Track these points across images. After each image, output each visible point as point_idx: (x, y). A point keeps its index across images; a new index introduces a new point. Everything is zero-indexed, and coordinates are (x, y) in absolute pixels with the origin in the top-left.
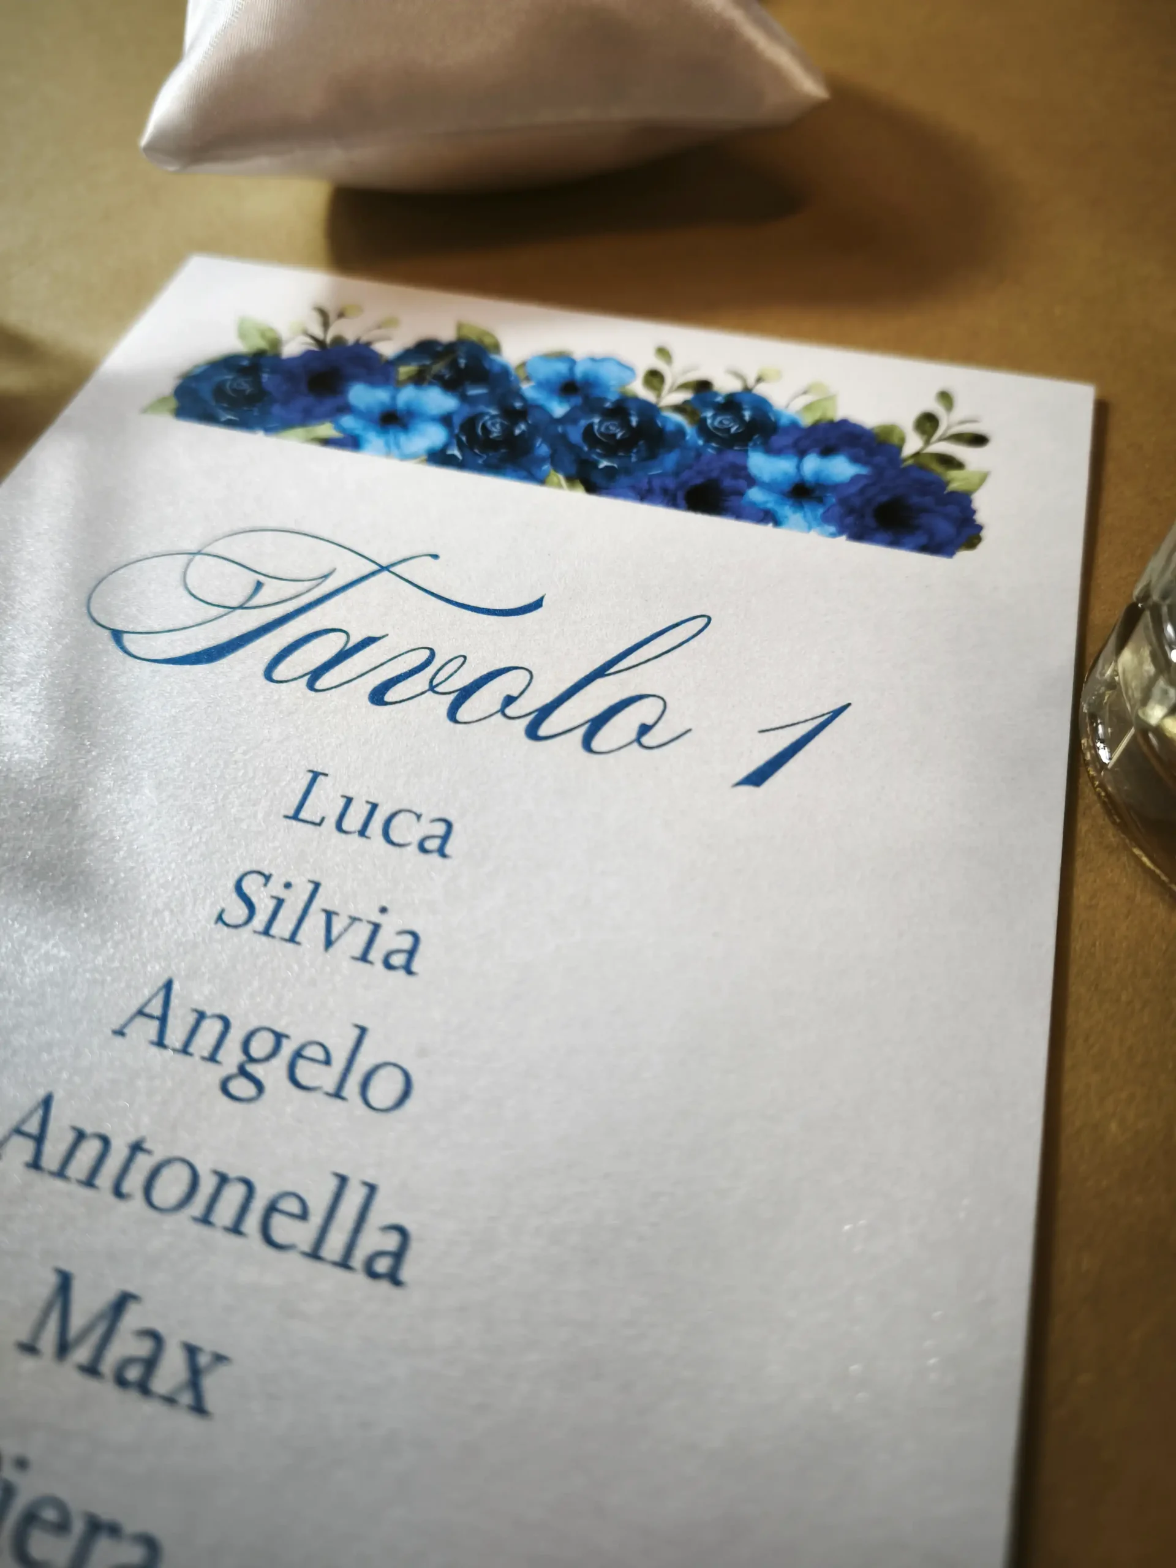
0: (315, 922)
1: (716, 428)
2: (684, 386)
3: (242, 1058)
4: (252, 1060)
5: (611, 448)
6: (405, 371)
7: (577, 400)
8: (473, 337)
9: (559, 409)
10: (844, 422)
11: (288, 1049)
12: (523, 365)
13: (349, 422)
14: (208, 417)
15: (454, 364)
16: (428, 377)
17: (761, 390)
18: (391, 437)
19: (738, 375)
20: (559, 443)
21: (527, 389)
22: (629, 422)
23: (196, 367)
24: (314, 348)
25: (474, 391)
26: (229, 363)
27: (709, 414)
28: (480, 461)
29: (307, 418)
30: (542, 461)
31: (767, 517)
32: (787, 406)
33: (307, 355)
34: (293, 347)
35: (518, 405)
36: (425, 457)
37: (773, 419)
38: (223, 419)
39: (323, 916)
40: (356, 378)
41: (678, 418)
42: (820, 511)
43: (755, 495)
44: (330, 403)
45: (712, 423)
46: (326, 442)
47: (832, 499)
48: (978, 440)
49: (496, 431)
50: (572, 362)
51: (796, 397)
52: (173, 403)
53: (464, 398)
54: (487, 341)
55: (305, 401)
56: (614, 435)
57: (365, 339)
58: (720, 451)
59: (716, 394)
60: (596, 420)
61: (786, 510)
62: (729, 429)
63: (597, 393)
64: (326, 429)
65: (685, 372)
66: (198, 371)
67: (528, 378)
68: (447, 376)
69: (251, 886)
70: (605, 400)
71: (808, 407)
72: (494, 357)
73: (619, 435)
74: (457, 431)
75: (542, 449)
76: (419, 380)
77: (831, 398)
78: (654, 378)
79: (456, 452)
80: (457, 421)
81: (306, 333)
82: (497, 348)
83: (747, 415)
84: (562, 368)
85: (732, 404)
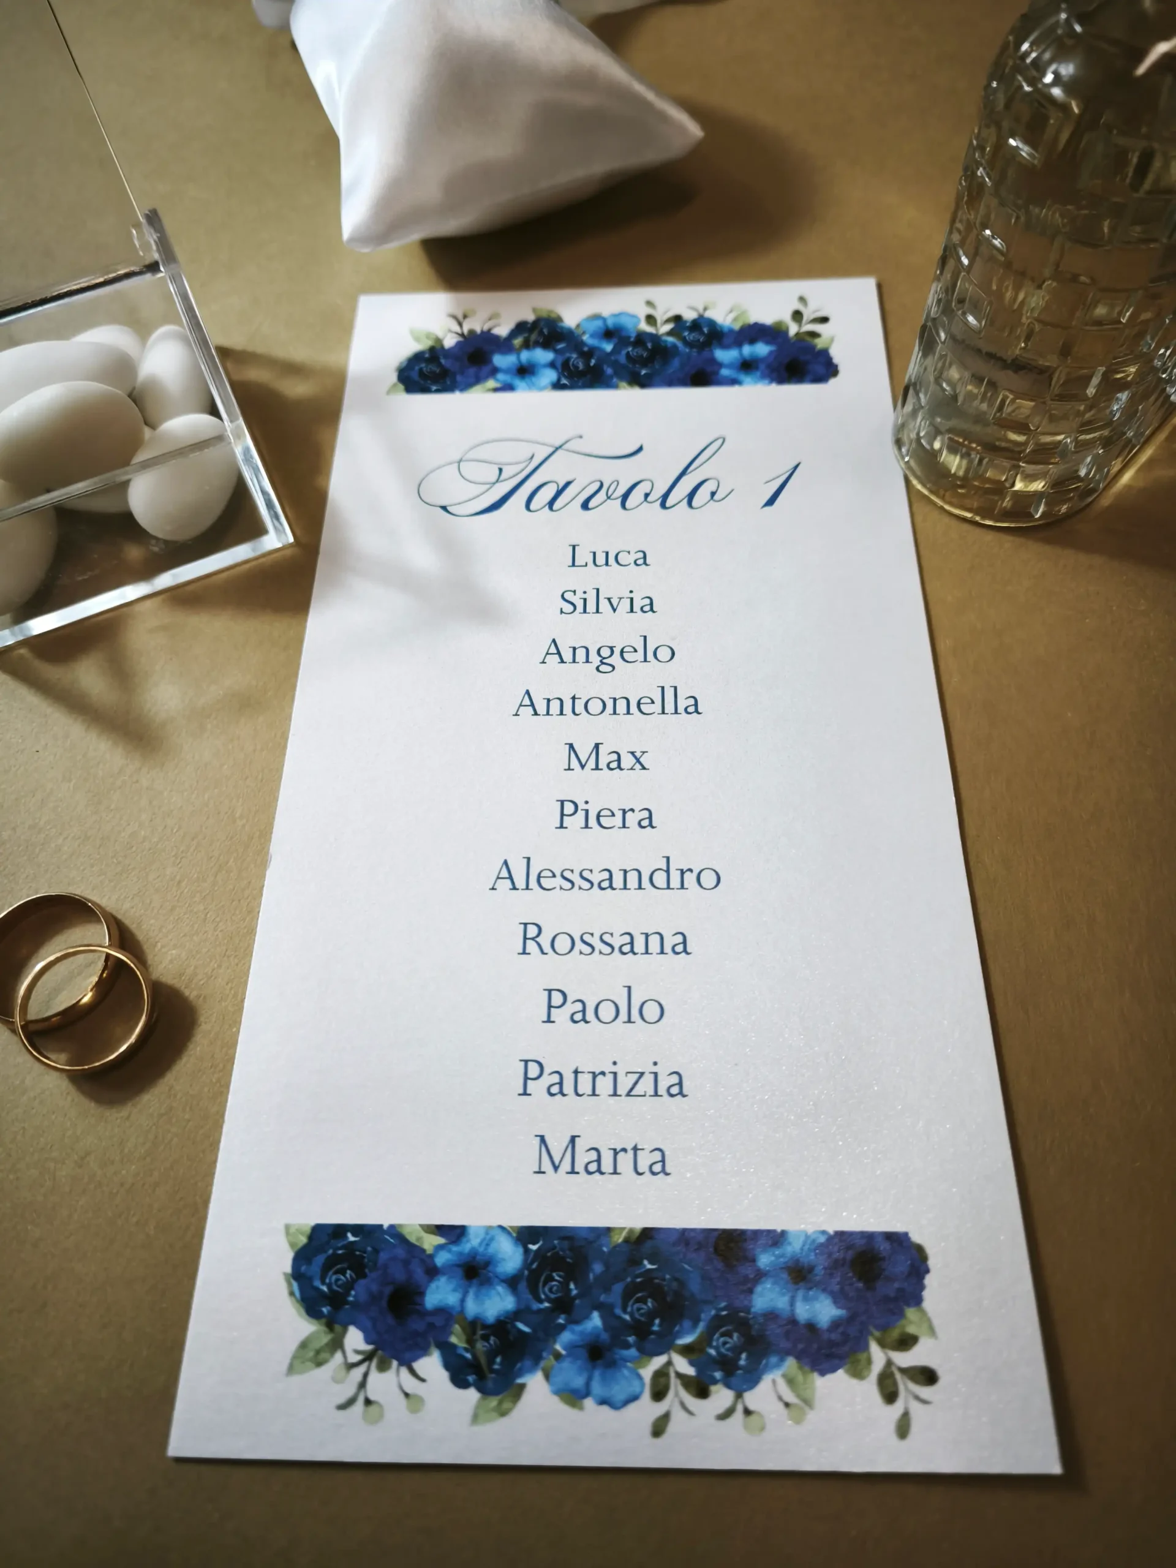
0: (604, 605)
1: (692, 341)
2: (668, 321)
3: (600, 659)
4: (604, 658)
5: (645, 362)
6: (517, 342)
7: (615, 340)
8: (544, 315)
9: (608, 347)
10: (756, 324)
11: (617, 651)
12: (578, 326)
13: (501, 376)
14: (425, 390)
15: (541, 333)
16: (531, 343)
17: (708, 314)
18: (527, 380)
19: (693, 309)
20: (615, 365)
21: (585, 338)
22: (647, 347)
23: (401, 363)
24: (461, 339)
25: (560, 346)
26: (417, 358)
27: (686, 334)
28: (580, 384)
29: (477, 380)
30: (611, 377)
31: (733, 382)
32: (724, 320)
33: (458, 344)
34: (450, 342)
35: (586, 349)
36: (550, 387)
37: (719, 329)
38: (433, 390)
39: (606, 600)
40: (493, 352)
41: (670, 339)
42: (758, 373)
43: (725, 372)
44: (486, 369)
45: (689, 338)
46: (496, 390)
47: (762, 366)
48: (824, 320)
49: (581, 366)
50: (604, 320)
51: (727, 315)
52: (401, 387)
53: (556, 351)
54: (553, 316)
55: (472, 371)
56: (642, 355)
57: (486, 328)
58: (699, 353)
59: (686, 322)
60: (630, 349)
61: (742, 377)
62: (699, 340)
63: (624, 334)
64: (491, 383)
65: (665, 313)
66: (404, 364)
67: (584, 333)
68: (541, 341)
69: (568, 596)
70: (629, 337)
71: (735, 319)
72: (560, 324)
73: (645, 355)
74: (560, 371)
75: (609, 371)
76: (527, 345)
77: (744, 313)
78: (650, 319)
79: (564, 381)
80: (559, 364)
81: (450, 331)
82: (560, 319)
83: (706, 330)
84: (599, 323)
85: (696, 325)
